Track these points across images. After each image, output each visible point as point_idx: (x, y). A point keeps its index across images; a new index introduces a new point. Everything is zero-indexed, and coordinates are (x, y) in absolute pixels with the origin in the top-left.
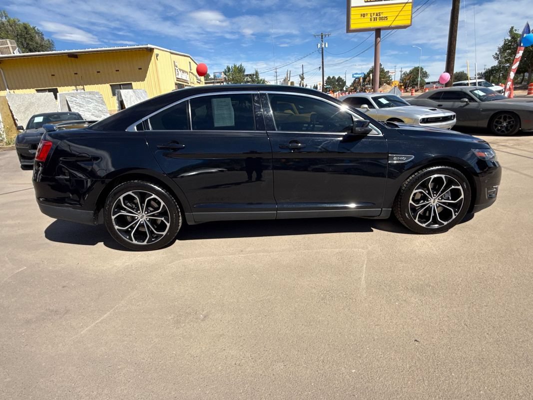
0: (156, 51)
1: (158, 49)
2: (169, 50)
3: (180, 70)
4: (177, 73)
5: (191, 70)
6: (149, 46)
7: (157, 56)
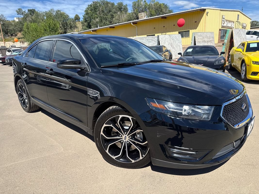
0: (207, 11)
1: (210, 9)
2: (219, 9)
3: (227, 21)
4: (223, 22)
5: (238, 20)
6: (202, 8)
7: (207, 14)
